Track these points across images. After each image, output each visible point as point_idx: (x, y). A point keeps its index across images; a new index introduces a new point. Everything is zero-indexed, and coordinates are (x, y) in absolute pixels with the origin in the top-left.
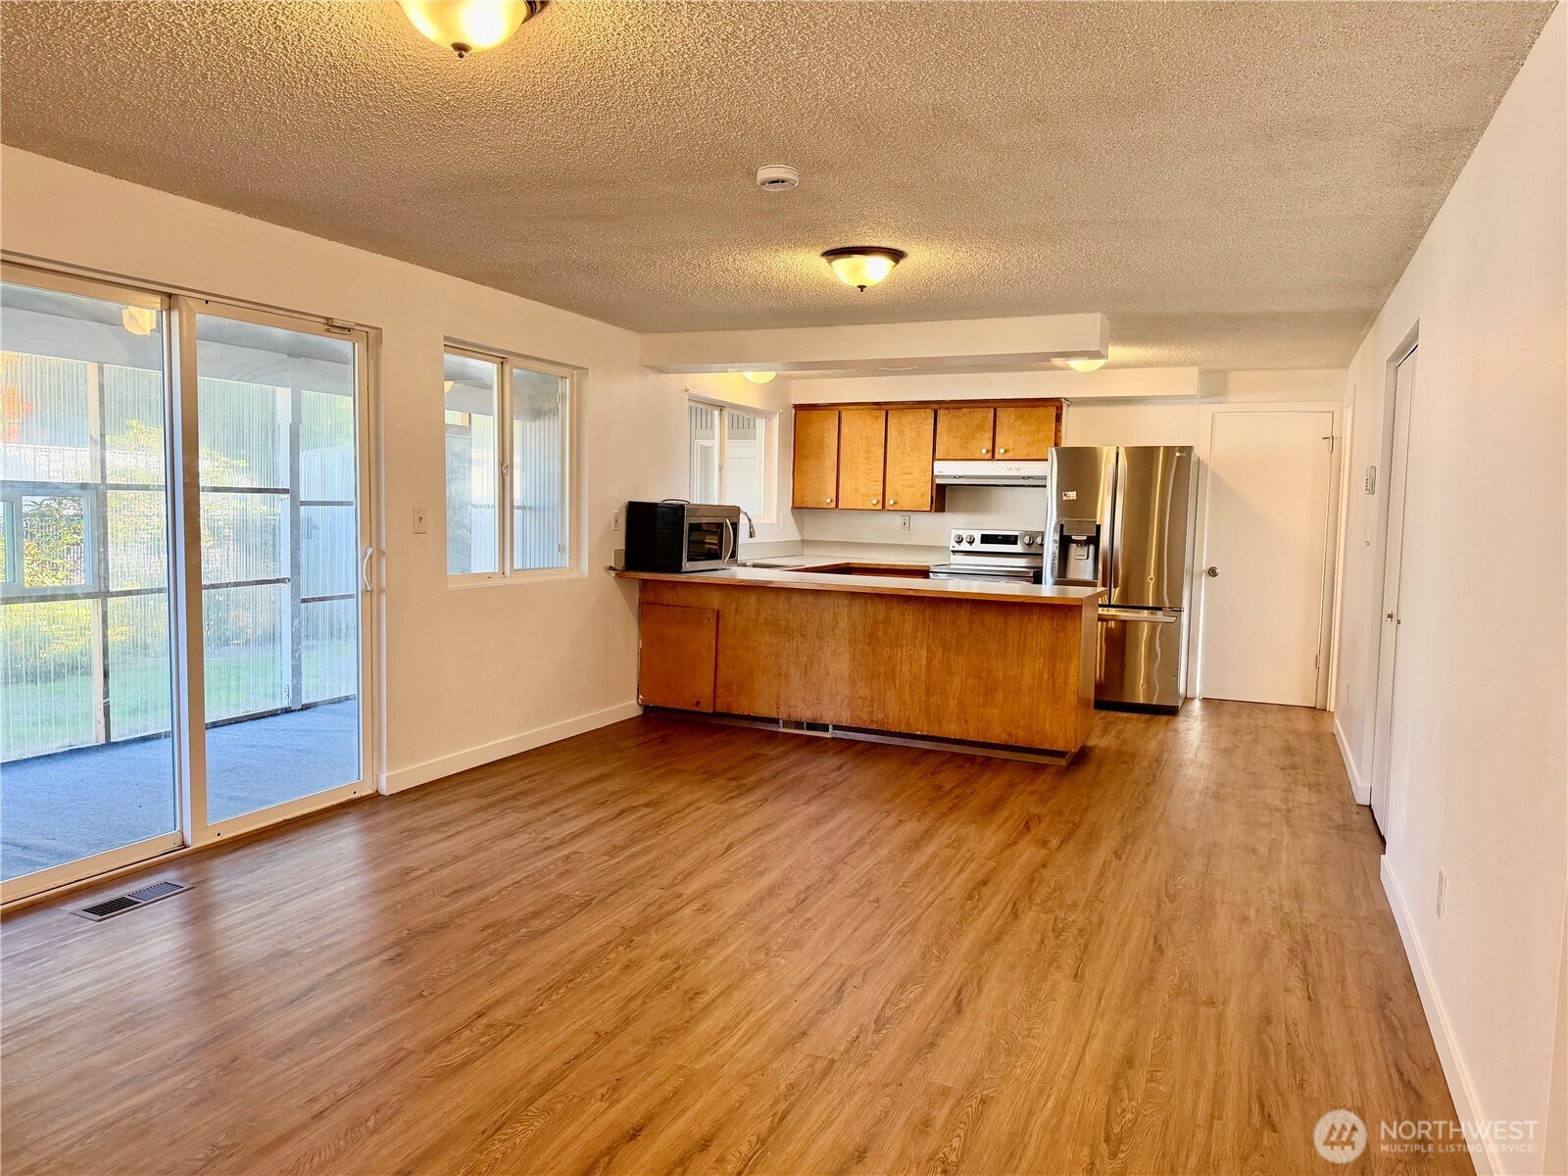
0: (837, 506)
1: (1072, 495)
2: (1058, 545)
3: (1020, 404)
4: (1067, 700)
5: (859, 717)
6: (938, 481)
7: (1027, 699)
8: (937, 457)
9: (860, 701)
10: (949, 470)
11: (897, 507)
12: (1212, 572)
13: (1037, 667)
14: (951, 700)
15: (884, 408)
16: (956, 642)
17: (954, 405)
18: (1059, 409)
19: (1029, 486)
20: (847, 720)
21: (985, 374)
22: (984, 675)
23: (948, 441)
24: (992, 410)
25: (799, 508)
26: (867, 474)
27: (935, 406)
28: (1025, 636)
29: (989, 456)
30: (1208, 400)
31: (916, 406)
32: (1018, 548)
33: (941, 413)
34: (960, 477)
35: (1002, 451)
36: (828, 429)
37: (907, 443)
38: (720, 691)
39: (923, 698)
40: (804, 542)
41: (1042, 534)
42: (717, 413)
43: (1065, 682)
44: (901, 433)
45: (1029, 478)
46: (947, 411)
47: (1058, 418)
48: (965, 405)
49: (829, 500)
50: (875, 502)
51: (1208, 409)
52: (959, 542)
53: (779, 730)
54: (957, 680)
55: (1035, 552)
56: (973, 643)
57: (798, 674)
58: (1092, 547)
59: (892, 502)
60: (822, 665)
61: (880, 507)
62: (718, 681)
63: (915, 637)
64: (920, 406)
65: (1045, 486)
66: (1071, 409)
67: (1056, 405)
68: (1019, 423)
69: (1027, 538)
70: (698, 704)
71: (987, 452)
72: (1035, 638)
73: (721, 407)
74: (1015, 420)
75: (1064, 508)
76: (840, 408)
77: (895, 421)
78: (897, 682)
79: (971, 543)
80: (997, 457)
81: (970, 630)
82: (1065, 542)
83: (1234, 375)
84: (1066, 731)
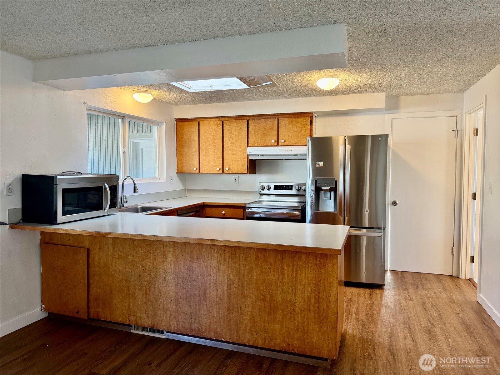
0: (199, 171)
1: (321, 164)
2: (314, 192)
3: (291, 116)
4: (329, 320)
5: (183, 327)
6: (251, 158)
7: (300, 318)
8: (249, 145)
9: (183, 314)
10: (255, 152)
11: (230, 172)
12: (394, 203)
13: (306, 294)
14: (245, 317)
15: (222, 119)
16: (248, 273)
17: (257, 118)
18: (312, 118)
19: (297, 159)
20: (174, 328)
21: (272, 100)
22: (268, 299)
23: (255, 137)
24: (277, 119)
25: (181, 173)
26: (214, 155)
27: (247, 118)
28: (297, 271)
29: (276, 144)
30: (389, 112)
31: (237, 118)
32: (293, 192)
33: (250, 122)
34: (261, 155)
35: (283, 141)
36: (193, 132)
37: (234, 138)
38: (92, 304)
39: (226, 314)
40: (186, 190)
41: (305, 185)
42: (120, 120)
43: (327, 306)
44: (230, 132)
45: (297, 155)
46: (253, 121)
47: (311, 123)
48: (262, 117)
49: (195, 169)
50: (218, 169)
51: (389, 116)
52: (263, 189)
53: (132, 331)
54: (249, 302)
55: (301, 194)
56: (259, 275)
57: (141, 294)
58: (333, 193)
59: (227, 169)
60: (157, 288)
61: (221, 172)
62: (91, 298)
63: (219, 269)
64: (240, 118)
65: (306, 159)
66: (317, 119)
67: (309, 116)
68: (291, 126)
69: (297, 187)
70: (78, 312)
71: (275, 142)
72: (304, 271)
73: (123, 117)
74: (289, 125)
75: (317, 171)
76: (199, 120)
77: (227, 126)
78: (208, 302)
79: (269, 189)
80: (280, 144)
81: (257, 265)
82: (318, 190)
83: (402, 98)
84: (329, 343)
